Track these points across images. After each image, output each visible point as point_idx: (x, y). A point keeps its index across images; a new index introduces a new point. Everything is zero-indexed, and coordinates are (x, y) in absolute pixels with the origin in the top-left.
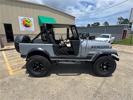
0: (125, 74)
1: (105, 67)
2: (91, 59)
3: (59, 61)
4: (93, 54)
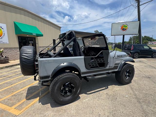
0: (137, 79)
1: (127, 74)
2: (117, 69)
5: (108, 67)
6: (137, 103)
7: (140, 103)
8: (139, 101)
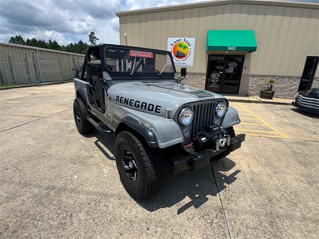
5: (106, 115)
6: (50, 184)
7: (48, 188)
8: (53, 188)
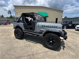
1: (51, 42)
2: (42, 34)
3: (26, 33)
4: (43, 31)
5: (35, 31)
